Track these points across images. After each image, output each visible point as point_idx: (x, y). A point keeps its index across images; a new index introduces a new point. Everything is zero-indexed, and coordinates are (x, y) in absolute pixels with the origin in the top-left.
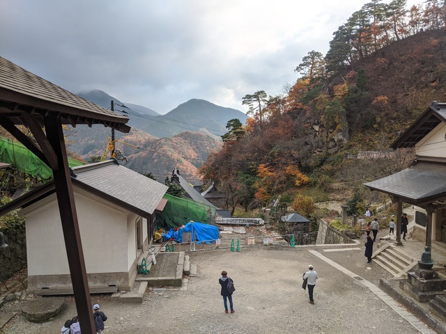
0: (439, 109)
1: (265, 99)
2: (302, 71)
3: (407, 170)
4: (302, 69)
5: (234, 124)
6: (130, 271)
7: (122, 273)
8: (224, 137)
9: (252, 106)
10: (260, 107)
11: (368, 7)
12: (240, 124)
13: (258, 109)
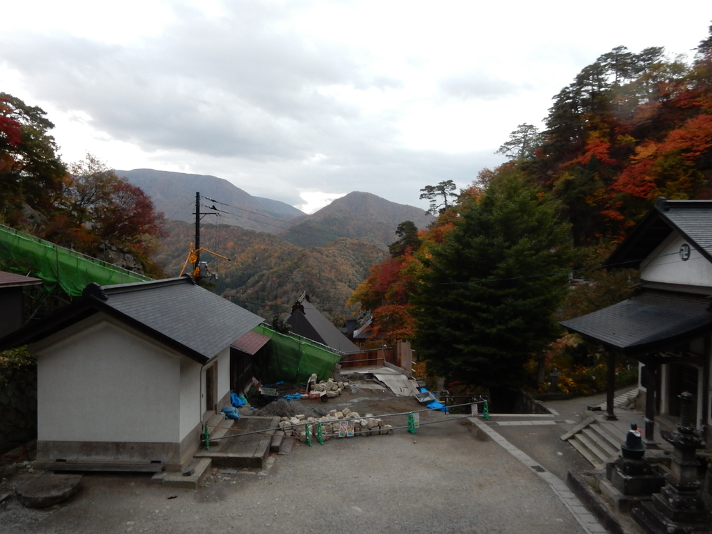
0: (667, 210)
3: (624, 302)
4: (508, 149)
5: (407, 229)
6: (183, 441)
7: (170, 444)
8: (392, 247)
9: (434, 203)
10: (446, 204)
11: (607, 59)
12: (415, 229)
13: (444, 206)
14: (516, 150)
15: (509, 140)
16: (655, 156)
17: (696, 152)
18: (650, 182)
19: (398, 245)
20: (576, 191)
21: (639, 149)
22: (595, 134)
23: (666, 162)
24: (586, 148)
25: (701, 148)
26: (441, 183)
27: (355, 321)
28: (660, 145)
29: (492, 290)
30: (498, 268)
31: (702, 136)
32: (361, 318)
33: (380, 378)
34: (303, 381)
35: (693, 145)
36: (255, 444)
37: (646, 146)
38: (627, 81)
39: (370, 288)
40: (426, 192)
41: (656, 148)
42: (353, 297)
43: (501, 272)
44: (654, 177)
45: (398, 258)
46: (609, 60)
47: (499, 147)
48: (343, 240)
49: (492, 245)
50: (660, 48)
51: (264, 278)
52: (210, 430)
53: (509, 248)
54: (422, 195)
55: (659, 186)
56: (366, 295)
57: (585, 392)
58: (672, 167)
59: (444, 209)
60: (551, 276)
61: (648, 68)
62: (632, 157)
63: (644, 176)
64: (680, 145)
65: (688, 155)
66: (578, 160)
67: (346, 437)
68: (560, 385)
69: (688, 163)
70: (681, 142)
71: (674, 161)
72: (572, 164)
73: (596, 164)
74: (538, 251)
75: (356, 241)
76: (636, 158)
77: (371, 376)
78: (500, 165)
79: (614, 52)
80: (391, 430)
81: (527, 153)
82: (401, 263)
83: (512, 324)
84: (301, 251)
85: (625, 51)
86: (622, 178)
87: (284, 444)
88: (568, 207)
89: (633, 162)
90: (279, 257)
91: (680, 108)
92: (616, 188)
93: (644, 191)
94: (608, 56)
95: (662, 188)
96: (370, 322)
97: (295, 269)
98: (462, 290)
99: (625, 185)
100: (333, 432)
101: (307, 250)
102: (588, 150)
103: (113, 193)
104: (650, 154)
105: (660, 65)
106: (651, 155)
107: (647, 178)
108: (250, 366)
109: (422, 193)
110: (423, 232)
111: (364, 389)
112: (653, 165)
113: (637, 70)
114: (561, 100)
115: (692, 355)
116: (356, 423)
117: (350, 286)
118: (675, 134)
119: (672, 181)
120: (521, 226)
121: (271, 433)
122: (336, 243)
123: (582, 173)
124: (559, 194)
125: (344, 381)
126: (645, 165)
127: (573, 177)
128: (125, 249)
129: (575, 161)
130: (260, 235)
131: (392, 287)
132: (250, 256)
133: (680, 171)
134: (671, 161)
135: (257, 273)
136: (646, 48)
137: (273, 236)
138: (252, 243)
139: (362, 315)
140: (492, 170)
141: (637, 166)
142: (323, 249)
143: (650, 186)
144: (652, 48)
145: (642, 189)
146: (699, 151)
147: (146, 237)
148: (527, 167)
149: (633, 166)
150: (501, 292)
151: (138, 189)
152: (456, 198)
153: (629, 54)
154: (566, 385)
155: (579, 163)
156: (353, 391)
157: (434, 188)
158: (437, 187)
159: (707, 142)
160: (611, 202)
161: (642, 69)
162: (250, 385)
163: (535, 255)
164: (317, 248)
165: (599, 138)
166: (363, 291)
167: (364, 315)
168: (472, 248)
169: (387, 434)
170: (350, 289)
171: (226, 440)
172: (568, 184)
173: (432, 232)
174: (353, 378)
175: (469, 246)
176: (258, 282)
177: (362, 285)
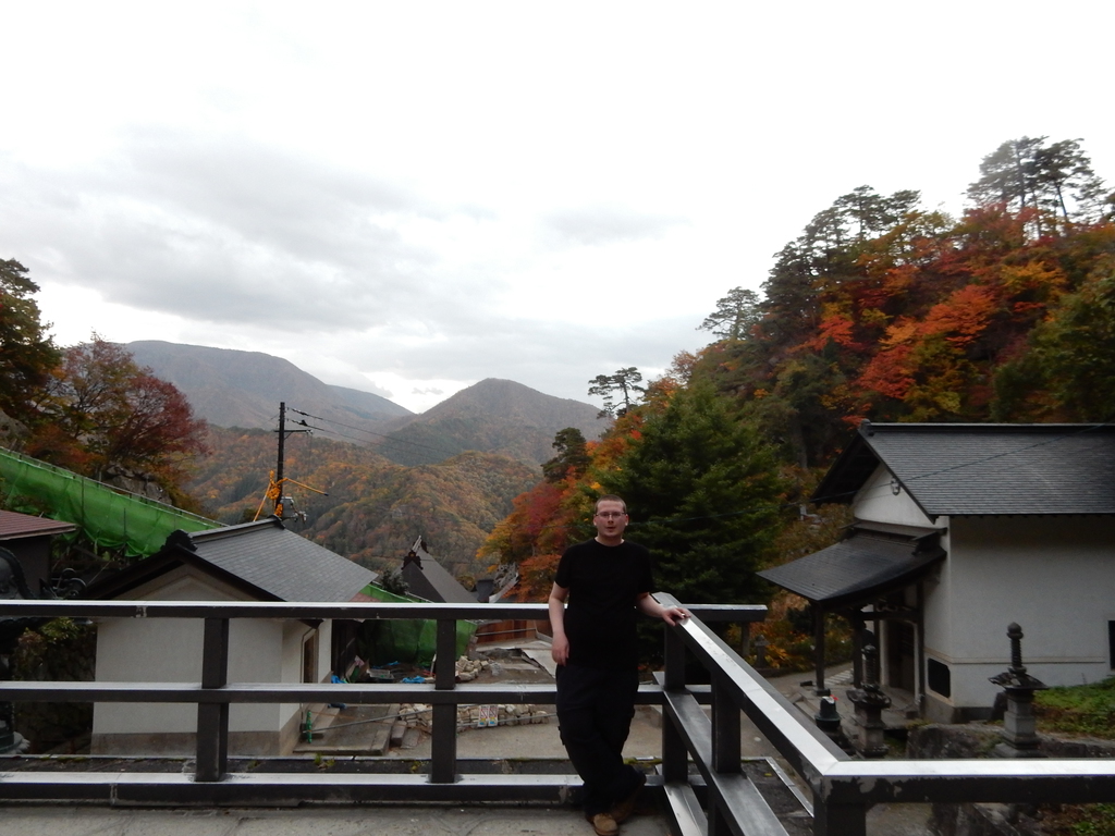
0: (871, 435)
1: (639, 384)
2: (717, 329)
3: (835, 547)
4: (716, 324)
5: (570, 439)
6: (283, 729)
7: (267, 733)
8: (548, 467)
9: (610, 401)
10: (627, 402)
11: (847, 203)
12: (582, 440)
13: (624, 406)
14: (726, 325)
15: (717, 310)
16: (913, 340)
17: (965, 335)
18: (907, 376)
19: (556, 464)
20: (807, 388)
21: (891, 330)
22: (832, 308)
23: (927, 349)
24: (821, 327)
25: (972, 331)
26: (619, 372)
27: (490, 582)
28: (919, 325)
29: (678, 532)
30: (685, 503)
31: (973, 314)
32: (501, 576)
33: (530, 654)
34: (424, 660)
35: (961, 327)
36: (371, 735)
37: (900, 326)
38: (875, 235)
39: (514, 529)
40: (597, 385)
41: (914, 329)
42: (488, 544)
43: (688, 508)
44: (912, 370)
45: (556, 484)
46: (850, 205)
47: (703, 321)
48: (472, 454)
49: (676, 472)
50: (916, 192)
51: (345, 514)
52: (313, 717)
53: (699, 476)
54: (591, 390)
55: (919, 383)
56: (508, 541)
57: (802, 666)
58: (935, 356)
59: (625, 410)
60: (753, 513)
61: (902, 217)
62: (883, 341)
63: (898, 368)
64: (946, 325)
65: (956, 339)
66: (811, 344)
67: (487, 727)
68: (768, 658)
69: (957, 351)
70: (947, 322)
71: (937, 349)
72: (802, 349)
73: (833, 351)
74: (735, 481)
75: (491, 456)
76: (888, 343)
77: (518, 652)
78: (705, 347)
79: (857, 193)
80: (546, 717)
81: (742, 330)
82: (560, 491)
83: (704, 576)
84: (404, 472)
85: (870, 193)
86: (870, 370)
87: (407, 737)
88: (797, 411)
89: (884, 348)
90: (368, 482)
91: (944, 274)
92: (863, 384)
93: (900, 389)
94: (850, 198)
95: (924, 386)
96: (514, 582)
97: (394, 500)
98: (639, 533)
99: (874, 380)
100: (471, 721)
101: (413, 471)
102: (823, 331)
103: (130, 390)
104: (906, 337)
105: (915, 216)
106: (909, 340)
107: (904, 371)
108: (353, 640)
109: (592, 385)
110: (595, 444)
111: (508, 670)
112: (910, 353)
113: (888, 220)
114: (785, 260)
115: (907, 609)
116: (500, 709)
117: (481, 527)
118: (938, 310)
119: (936, 376)
120: (715, 448)
121: (390, 721)
122: (460, 459)
123: (816, 362)
124: (784, 393)
125: (482, 660)
126: (900, 353)
127: (803, 368)
128: (147, 476)
129: (806, 345)
130: (339, 446)
131: (547, 529)
132: (322, 479)
133: (947, 363)
134: (933, 349)
135: (334, 506)
136: (897, 191)
137: (360, 448)
138: (327, 458)
139: (502, 572)
140: (694, 354)
141: (889, 353)
142: (439, 468)
143: (907, 383)
144: (905, 192)
145: (897, 386)
146: (969, 335)
147: (176, 456)
148: (741, 352)
149: (885, 354)
150: (690, 535)
151: (170, 386)
152: (642, 394)
153: (876, 197)
154: (777, 657)
155: (812, 349)
156: (495, 672)
157: (609, 379)
158: (614, 377)
159: (980, 323)
160: (856, 404)
161: (894, 219)
162: (353, 667)
163: (732, 485)
164: (430, 467)
165: (838, 313)
166: (506, 535)
167: (506, 571)
168: (651, 476)
169: (541, 723)
170: (482, 532)
171: (332, 732)
172: (798, 378)
173: (606, 445)
174: (494, 656)
175: (646, 473)
176: (334, 521)
177: (502, 526)
